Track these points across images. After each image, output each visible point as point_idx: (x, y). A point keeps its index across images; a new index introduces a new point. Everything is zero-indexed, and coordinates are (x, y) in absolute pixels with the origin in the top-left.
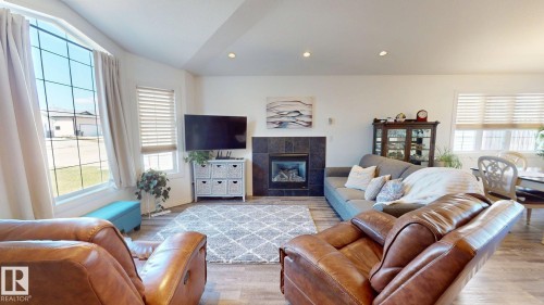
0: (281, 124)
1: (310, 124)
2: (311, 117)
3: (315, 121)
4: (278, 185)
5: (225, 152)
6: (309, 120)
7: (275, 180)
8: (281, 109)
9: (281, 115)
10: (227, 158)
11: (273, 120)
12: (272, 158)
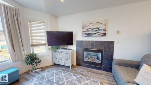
0: (89, 35)
1: (104, 34)
2: (105, 30)
3: (108, 33)
4: (86, 62)
5: (65, 47)
6: (104, 32)
7: (85, 60)
8: (89, 27)
9: (89, 30)
10: (66, 49)
11: (85, 33)
12: (84, 50)
